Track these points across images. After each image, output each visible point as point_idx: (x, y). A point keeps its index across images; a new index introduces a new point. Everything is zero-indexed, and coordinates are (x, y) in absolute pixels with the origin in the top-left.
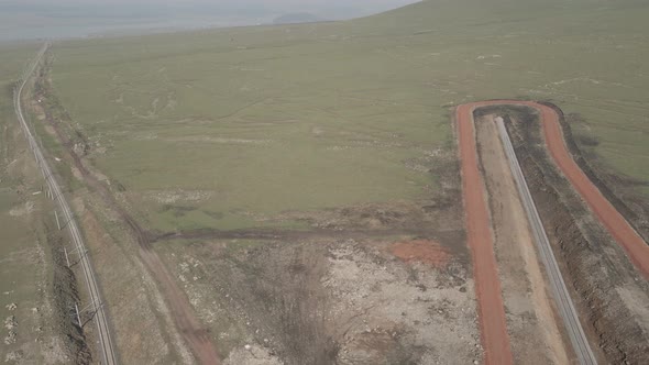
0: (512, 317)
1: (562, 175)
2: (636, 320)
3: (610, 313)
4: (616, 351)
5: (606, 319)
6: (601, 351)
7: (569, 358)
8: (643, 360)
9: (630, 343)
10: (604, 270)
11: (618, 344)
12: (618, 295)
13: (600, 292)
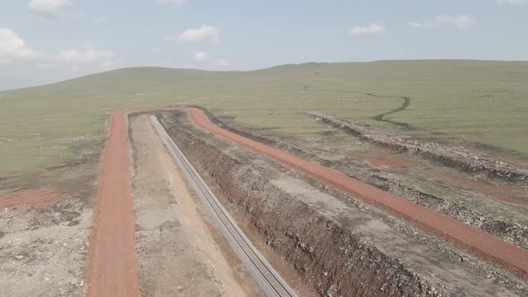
0: (144, 233)
1: (208, 132)
2: (299, 199)
3: (270, 206)
4: (286, 239)
5: (267, 213)
6: (269, 248)
7: (231, 265)
8: (319, 233)
9: (298, 224)
10: (256, 173)
11: (285, 231)
12: (274, 187)
13: (256, 191)
